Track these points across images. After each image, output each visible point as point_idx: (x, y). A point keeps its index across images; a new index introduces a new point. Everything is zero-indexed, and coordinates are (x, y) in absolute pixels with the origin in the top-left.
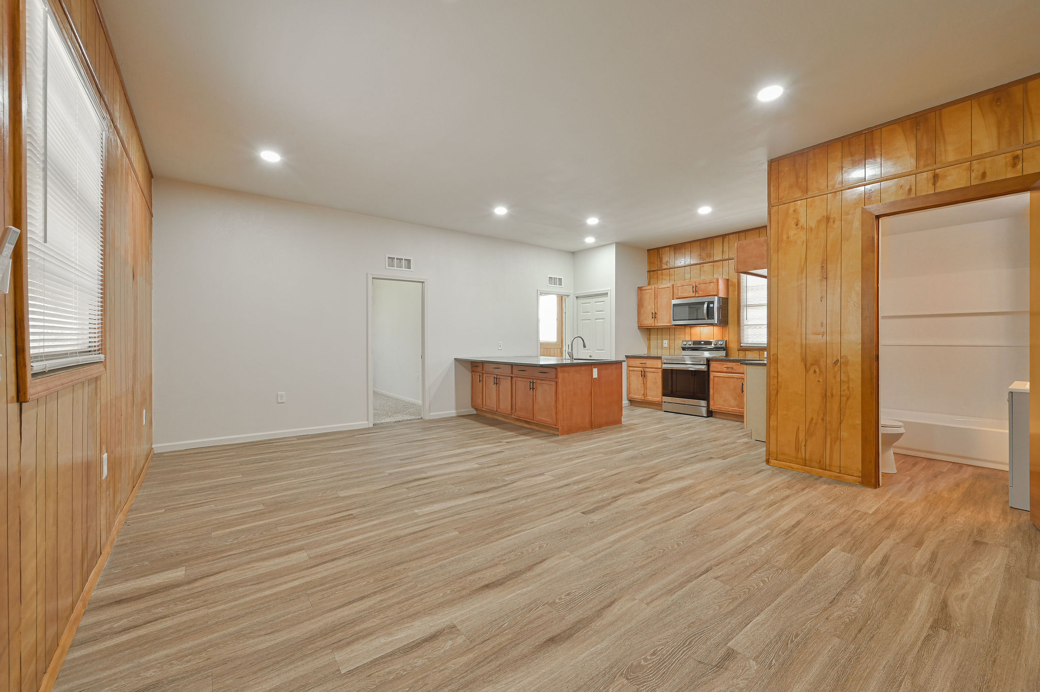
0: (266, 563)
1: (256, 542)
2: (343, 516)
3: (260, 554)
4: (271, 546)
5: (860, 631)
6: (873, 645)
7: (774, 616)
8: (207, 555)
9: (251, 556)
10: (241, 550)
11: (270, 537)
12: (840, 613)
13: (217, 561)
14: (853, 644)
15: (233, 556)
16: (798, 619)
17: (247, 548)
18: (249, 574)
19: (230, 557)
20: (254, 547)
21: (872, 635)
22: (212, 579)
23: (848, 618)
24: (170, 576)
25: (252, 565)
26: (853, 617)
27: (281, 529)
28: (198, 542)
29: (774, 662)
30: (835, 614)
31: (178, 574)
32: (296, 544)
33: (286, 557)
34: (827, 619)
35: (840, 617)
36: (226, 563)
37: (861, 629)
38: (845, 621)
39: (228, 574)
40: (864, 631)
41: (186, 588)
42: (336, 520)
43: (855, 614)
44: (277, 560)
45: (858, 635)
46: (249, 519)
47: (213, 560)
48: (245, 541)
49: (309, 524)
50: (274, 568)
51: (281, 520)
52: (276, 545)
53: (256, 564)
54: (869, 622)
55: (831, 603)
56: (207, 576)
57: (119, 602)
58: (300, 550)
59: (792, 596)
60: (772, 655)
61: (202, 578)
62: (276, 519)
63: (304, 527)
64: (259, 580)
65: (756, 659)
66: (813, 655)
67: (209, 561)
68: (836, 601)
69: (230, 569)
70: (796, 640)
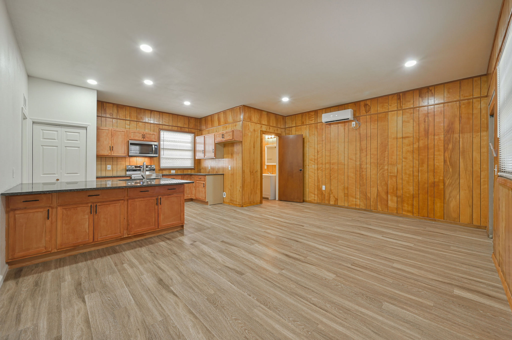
0: (412, 271)
1: (410, 283)
2: (356, 266)
3: (412, 276)
4: (404, 277)
8: (440, 292)
9: (416, 278)
10: (420, 283)
11: (400, 281)
13: (435, 286)
15: (426, 283)
17: (416, 282)
18: (423, 272)
19: (427, 284)
20: (413, 281)
22: (440, 280)
24: (463, 294)
25: (420, 274)
27: (391, 281)
28: (444, 305)
31: (457, 292)
32: (392, 270)
33: (402, 268)
36: (430, 282)
39: (431, 277)
41: (453, 283)
42: (362, 267)
44: (407, 270)
46: (402, 300)
47: (437, 287)
48: (415, 287)
49: (376, 274)
50: (411, 268)
51: (385, 286)
52: (401, 275)
53: (417, 274)
56: (442, 282)
57: (489, 296)
58: (394, 267)
61: (444, 283)
62: (387, 288)
63: (379, 274)
64: (420, 268)
67: (439, 288)
69: (430, 278)
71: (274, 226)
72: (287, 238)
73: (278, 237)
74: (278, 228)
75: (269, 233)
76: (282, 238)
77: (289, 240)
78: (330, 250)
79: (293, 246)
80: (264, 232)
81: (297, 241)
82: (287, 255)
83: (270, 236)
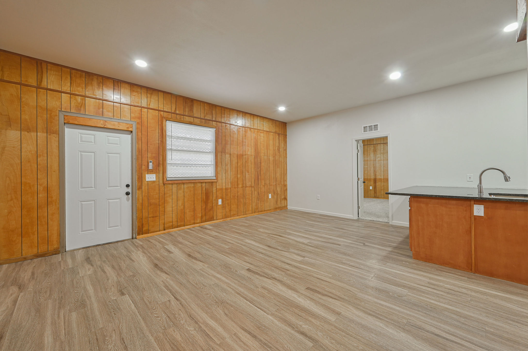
5: (97, 339)
6: (86, 339)
7: (131, 312)
12: (113, 338)
14: (94, 331)
16: (123, 319)
21: (91, 343)
23: (108, 340)
26: (106, 343)
29: (110, 303)
30: (114, 336)
34: (114, 330)
35: (111, 336)
37: (97, 341)
38: (107, 337)
40: (95, 341)
43: (108, 345)
45: (96, 337)
54: (97, 348)
55: (123, 339)
59: (139, 324)
60: (113, 304)
65: (116, 300)
66: (102, 315)
68: (122, 342)
70: (113, 313)
71: (294, 269)
72: (278, 249)
73: (287, 251)
74: (287, 264)
75: (298, 255)
76: (283, 250)
77: (276, 247)
78: (247, 240)
79: (274, 242)
80: (304, 257)
81: (269, 246)
82: (281, 236)
83: (296, 252)
